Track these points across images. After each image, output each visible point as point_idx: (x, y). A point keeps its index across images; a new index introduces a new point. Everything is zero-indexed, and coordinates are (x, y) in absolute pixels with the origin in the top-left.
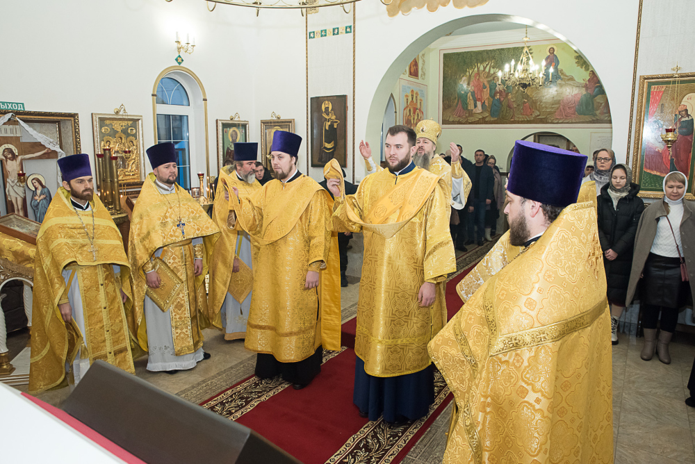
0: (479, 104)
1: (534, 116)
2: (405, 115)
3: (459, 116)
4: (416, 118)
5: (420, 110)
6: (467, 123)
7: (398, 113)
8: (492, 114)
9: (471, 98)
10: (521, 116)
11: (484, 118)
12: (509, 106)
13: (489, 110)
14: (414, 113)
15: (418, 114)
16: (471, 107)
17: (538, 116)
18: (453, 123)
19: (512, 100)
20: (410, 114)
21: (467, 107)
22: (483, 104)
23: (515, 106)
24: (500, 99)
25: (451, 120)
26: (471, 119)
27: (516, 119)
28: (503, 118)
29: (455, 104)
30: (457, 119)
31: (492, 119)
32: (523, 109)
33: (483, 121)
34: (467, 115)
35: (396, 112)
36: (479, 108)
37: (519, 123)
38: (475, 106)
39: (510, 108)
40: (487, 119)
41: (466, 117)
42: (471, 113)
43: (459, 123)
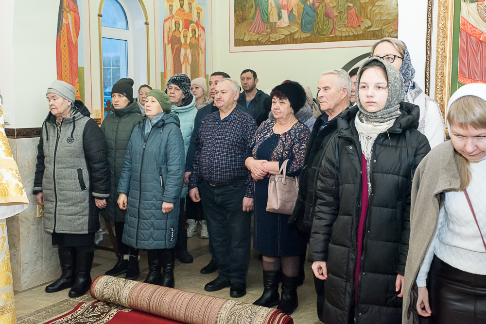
0: (285, 13)
1: (363, 28)
2: (167, 29)
3: (258, 33)
4: (190, 35)
5: (197, 24)
6: (269, 42)
7: (151, 26)
8: (303, 27)
9: (273, 5)
10: (344, 29)
11: (291, 35)
12: (327, 15)
13: (299, 22)
14: (187, 27)
15: (194, 31)
16: (274, 18)
17: (370, 27)
18: (249, 43)
19: (331, 5)
20: (177, 28)
21: (268, 19)
22: (290, 14)
23: (336, 14)
24: (313, 4)
25: (246, 39)
26: (274, 37)
27: (338, 34)
28: (318, 33)
29: (251, 15)
30: (255, 38)
31: (304, 36)
32: (347, 18)
33: (291, 39)
34: (269, 30)
35: (147, 24)
36: (285, 21)
37: (341, 40)
38: (280, 17)
39: (329, 17)
40: (296, 36)
41: (268, 34)
42: (274, 28)
43: (258, 43)
